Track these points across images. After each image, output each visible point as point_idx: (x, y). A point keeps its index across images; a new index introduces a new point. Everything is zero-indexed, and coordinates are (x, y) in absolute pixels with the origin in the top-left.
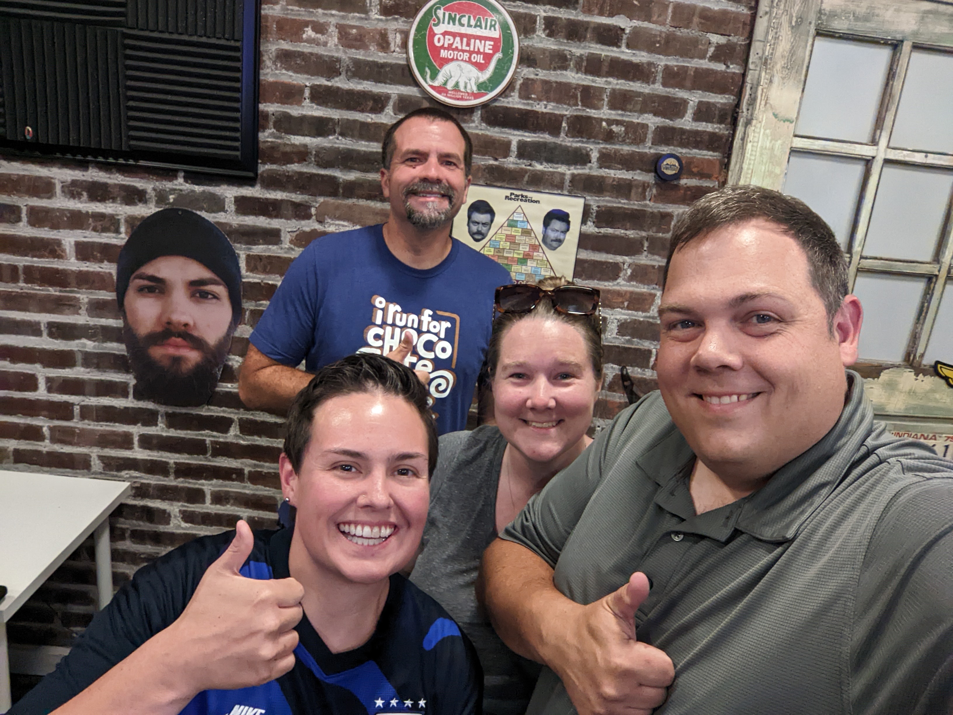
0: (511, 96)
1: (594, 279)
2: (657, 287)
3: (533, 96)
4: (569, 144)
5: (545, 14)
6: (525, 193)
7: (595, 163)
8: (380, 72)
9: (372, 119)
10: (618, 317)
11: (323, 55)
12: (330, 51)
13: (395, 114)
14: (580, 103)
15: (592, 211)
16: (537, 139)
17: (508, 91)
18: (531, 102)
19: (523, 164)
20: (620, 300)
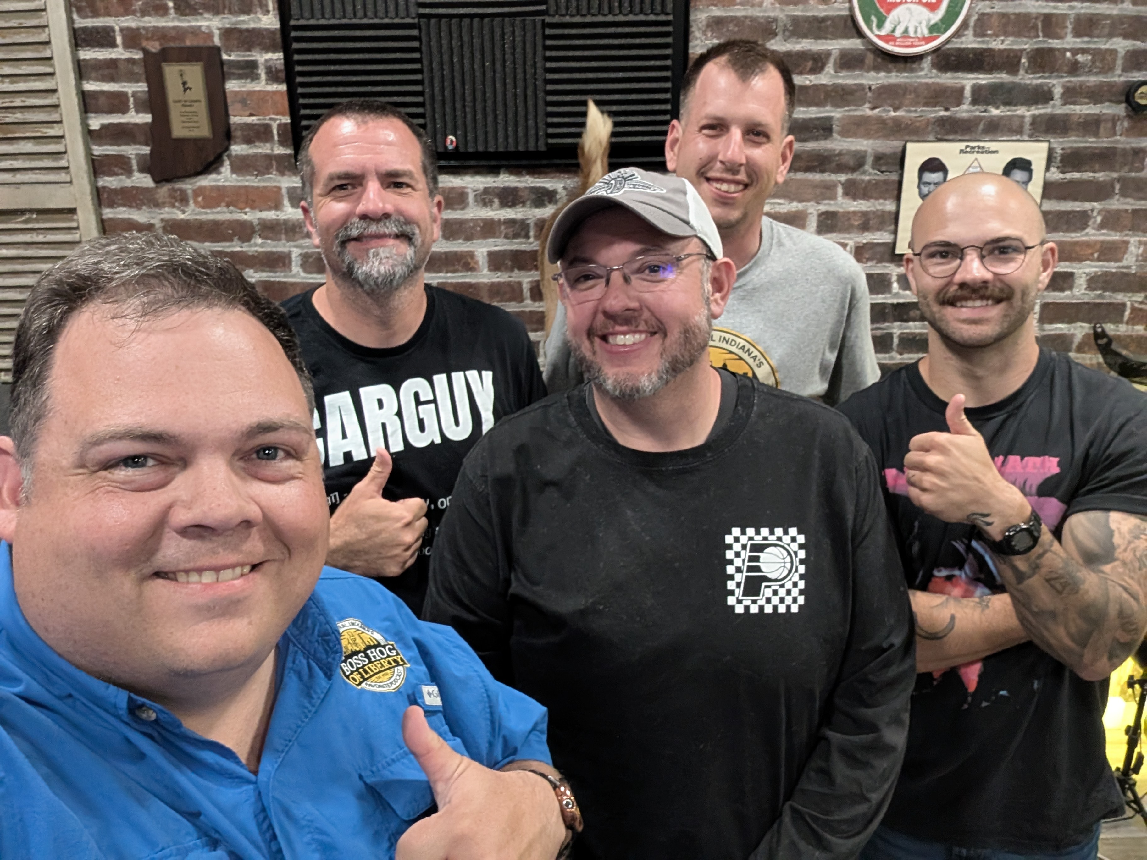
0: (964, 35)
1: (1059, 232)
2: (1131, 233)
3: (989, 32)
4: (1028, 82)
6: (981, 144)
7: (1059, 100)
8: (819, 28)
9: (811, 81)
10: (1087, 270)
11: (759, 17)
12: (765, 11)
13: (836, 72)
14: (1041, 34)
15: (1055, 155)
16: (993, 80)
17: (961, 31)
18: (987, 39)
19: (977, 111)
20: (1090, 251)
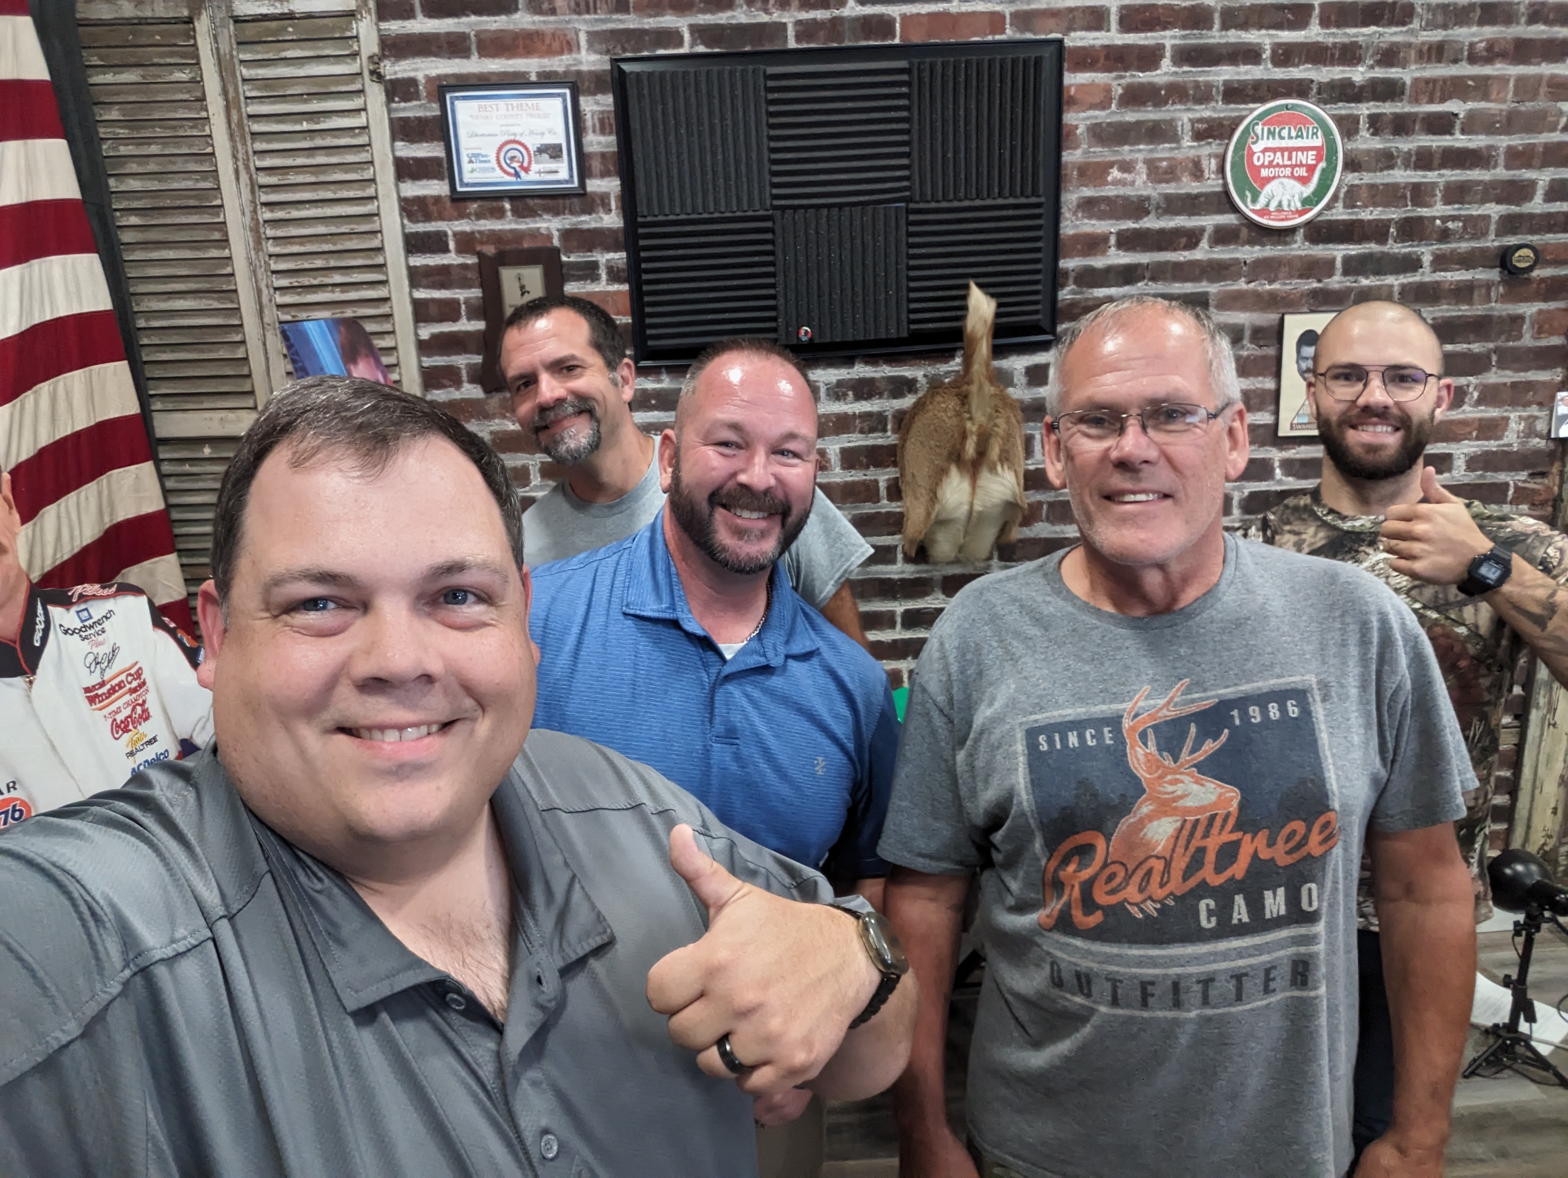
0: (1337, 207)
2: (1509, 408)
3: (1359, 203)
4: (1397, 251)
5: (1367, 112)
7: (1429, 267)
8: (1193, 205)
9: (1185, 257)
10: (1466, 450)
11: (1131, 196)
12: (1138, 190)
13: (1211, 247)
14: (1409, 203)
16: (1362, 251)
17: (1331, 204)
18: (1356, 210)
19: (1349, 281)
20: (1467, 430)
